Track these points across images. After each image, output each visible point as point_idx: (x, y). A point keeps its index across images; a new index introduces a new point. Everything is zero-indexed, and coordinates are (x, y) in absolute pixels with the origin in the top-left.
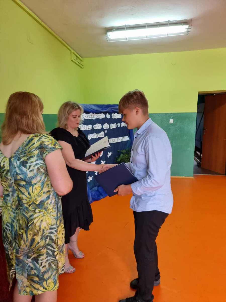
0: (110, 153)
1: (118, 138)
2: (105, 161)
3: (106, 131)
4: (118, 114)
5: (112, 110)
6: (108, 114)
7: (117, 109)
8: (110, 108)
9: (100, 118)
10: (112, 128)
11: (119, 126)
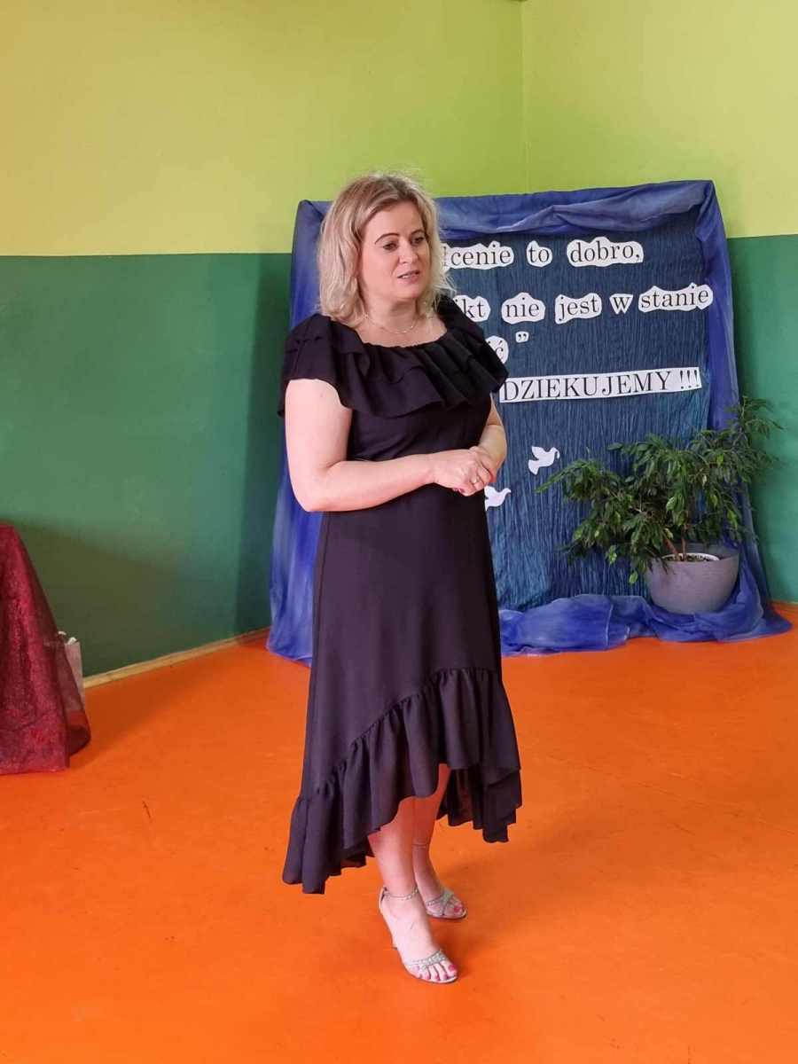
0: (547, 450)
1: (614, 375)
2: (507, 491)
3: (522, 333)
4: (612, 240)
5: (566, 222)
6: (540, 245)
7: (603, 216)
8: (550, 208)
9: (483, 267)
10: (568, 318)
11: (625, 311)
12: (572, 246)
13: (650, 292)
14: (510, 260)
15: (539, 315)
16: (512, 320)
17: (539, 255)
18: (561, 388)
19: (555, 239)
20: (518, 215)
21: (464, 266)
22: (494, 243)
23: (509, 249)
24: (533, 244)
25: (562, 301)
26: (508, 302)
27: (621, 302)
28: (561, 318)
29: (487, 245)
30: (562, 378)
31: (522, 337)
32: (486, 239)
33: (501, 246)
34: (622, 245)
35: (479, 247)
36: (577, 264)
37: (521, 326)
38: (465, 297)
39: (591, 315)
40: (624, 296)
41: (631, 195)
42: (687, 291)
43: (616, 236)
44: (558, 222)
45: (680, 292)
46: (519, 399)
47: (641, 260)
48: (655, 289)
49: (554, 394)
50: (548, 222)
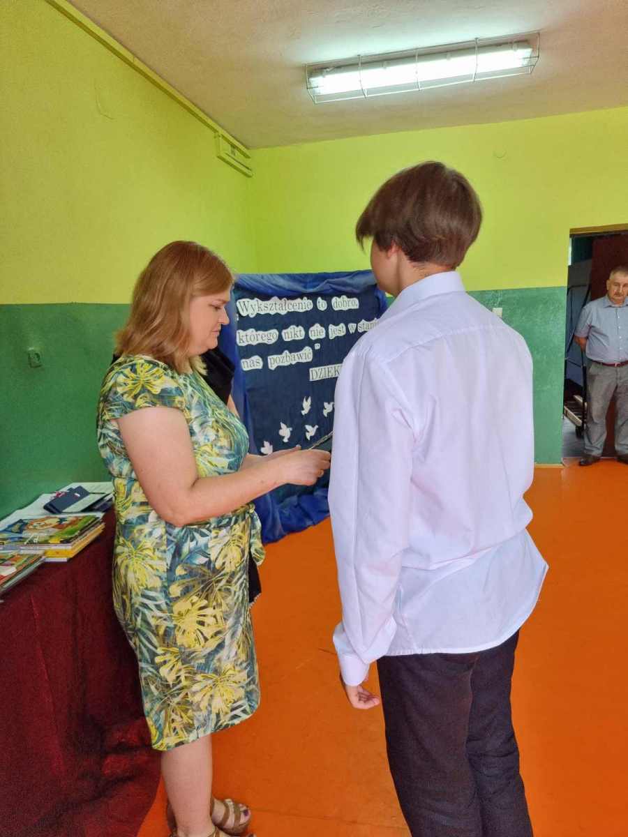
0: (329, 403)
2: (317, 427)
3: (316, 345)
4: (348, 297)
5: (332, 288)
6: (323, 299)
7: (345, 285)
8: (326, 281)
9: (301, 311)
10: (334, 337)
11: (354, 331)
12: (334, 300)
13: (361, 323)
14: (311, 307)
15: (323, 336)
16: (313, 338)
17: (322, 305)
18: (333, 371)
19: (327, 296)
20: (316, 283)
21: (293, 310)
22: (305, 298)
23: (311, 301)
24: (319, 299)
25: (331, 327)
26: (312, 329)
27: (352, 327)
28: (332, 336)
29: (302, 298)
30: (333, 366)
31: (317, 346)
32: (301, 295)
33: (308, 299)
34: (351, 299)
35: (299, 300)
36: (336, 309)
37: (318, 341)
38: (294, 326)
39: (342, 334)
40: (353, 324)
41: (354, 276)
42: (374, 321)
43: (350, 295)
44: (329, 288)
45: (371, 322)
46: (318, 379)
47: (358, 307)
48: (363, 320)
49: (330, 374)
50: (325, 288)
